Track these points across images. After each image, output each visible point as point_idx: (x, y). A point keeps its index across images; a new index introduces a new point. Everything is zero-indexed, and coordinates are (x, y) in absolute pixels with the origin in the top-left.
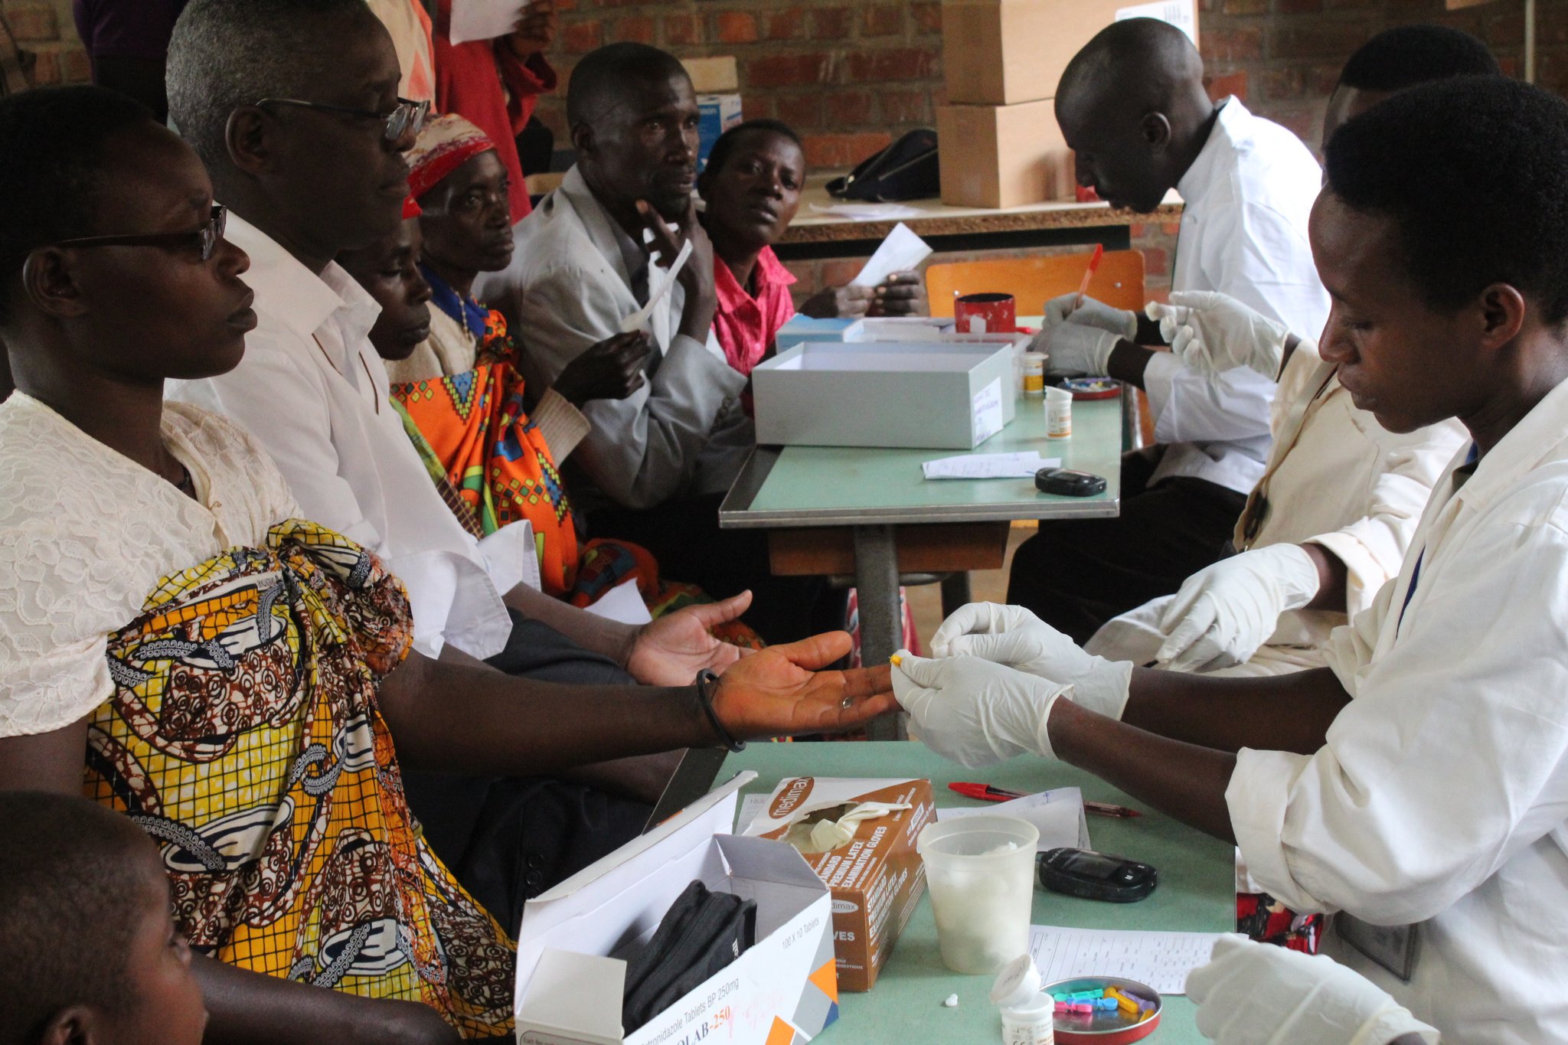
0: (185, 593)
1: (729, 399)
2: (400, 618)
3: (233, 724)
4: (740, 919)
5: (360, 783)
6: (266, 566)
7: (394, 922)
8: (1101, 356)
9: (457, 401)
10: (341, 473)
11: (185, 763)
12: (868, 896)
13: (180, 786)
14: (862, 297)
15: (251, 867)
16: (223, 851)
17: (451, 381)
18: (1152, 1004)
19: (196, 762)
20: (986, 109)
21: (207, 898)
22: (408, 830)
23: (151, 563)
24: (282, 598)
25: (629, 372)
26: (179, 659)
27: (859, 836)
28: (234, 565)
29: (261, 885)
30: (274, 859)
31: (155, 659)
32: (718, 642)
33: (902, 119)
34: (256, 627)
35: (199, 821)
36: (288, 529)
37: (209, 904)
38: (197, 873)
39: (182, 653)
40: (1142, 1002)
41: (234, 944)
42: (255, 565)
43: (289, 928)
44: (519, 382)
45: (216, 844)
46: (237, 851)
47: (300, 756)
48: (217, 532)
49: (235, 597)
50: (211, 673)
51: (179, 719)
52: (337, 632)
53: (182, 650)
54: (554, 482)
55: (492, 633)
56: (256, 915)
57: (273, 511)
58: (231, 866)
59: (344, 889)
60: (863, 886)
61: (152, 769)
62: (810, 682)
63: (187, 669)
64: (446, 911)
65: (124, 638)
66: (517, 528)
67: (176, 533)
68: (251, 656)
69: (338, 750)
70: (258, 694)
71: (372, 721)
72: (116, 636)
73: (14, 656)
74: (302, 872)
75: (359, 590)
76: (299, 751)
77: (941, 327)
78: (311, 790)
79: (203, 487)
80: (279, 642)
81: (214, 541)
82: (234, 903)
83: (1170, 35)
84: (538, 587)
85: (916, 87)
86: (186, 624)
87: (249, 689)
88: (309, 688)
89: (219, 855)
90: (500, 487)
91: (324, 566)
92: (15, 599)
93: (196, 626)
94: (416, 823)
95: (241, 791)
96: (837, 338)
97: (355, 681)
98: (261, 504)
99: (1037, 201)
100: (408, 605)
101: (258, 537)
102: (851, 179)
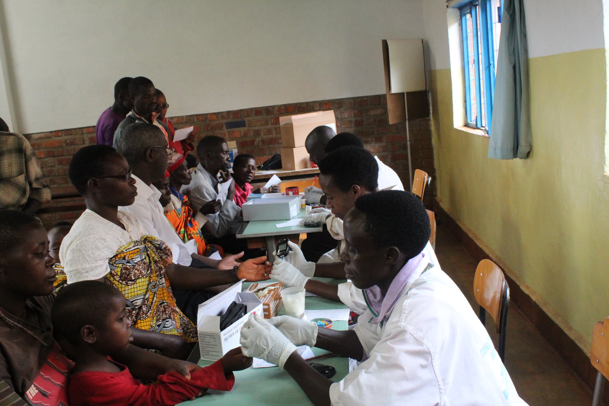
0: (124, 250)
1: (238, 213)
2: (170, 255)
3: (136, 277)
4: (243, 308)
5: (163, 290)
6: (141, 244)
7: (171, 320)
8: (318, 199)
9: (178, 215)
10: (155, 227)
11: (126, 286)
12: (270, 304)
13: (125, 291)
14: (266, 190)
15: (140, 308)
16: (135, 304)
17: (177, 210)
18: (330, 323)
19: (128, 285)
20: (291, 149)
21: (131, 314)
22: (173, 300)
23: (117, 244)
24: (145, 251)
25: (216, 208)
26: (124, 264)
27: (268, 293)
28: (134, 244)
29: (143, 311)
30: (145, 306)
31: (119, 264)
32: (237, 263)
33: (273, 153)
34: (140, 257)
35: (129, 298)
36: (145, 237)
37: (132, 316)
38: (129, 309)
39: (124, 263)
40: (329, 322)
41: (137, 324)
42: (139, 244)
43: (149, 320)
44: (191, 211)
45: (133, 303)
46: (137, 304)
47: (150, 284)
48: (130, 237)
49: (135, 250)
50: (131, 266)
51: (124, 276)
52: (156, 258)
53: (124, 262)
54: (200, 232)
55: (188, 261)
56: (142, 318)
57: (142, 233)
58: (137, 307)
59: (160, 313)
60: (269, 302)
61: (119, 287)
62: (257, 267)
63: (126, 266)
64: (181, 319)
65: (112, 259)
66: (192, 241)
67: (122, 237)
68: (139, 263)
69: (158, 283)
70: (141, 271)
71: (165, 277)
72: (110, 259)
73: (89, 264)
74: (152, 309)
75: (161, 249)
76: (150, 283)
77: (283, 195)
78: (153, 291)
79: (127, 228)
80: (144, 260)
81: (130, 239)
82: (137, 316)
83: (329, 130)
84: (197, 253)
85: (276, 146)
86: (125, 256)
87: (139, 270)
88: (151, 270)
89: (134, 305)
90: (188, 233)
91: (153, 245)
92: (89, 251)
93: (127, 257)
94: (174, 299)
95: (138, 291)
96: (261, 198)
97: (161, 269)
98: (139, 232)
99: (303, 168)
100: (171, 252)
101: (139, 239)
102: (262, 166)
